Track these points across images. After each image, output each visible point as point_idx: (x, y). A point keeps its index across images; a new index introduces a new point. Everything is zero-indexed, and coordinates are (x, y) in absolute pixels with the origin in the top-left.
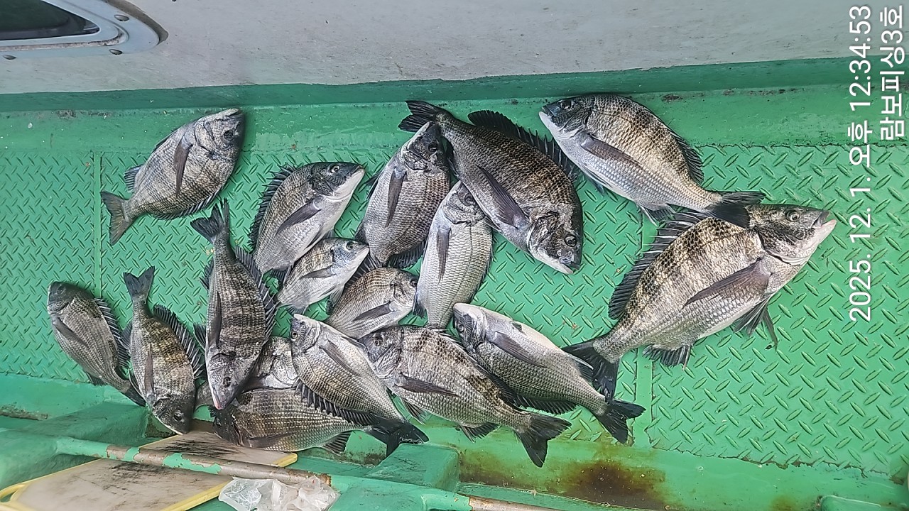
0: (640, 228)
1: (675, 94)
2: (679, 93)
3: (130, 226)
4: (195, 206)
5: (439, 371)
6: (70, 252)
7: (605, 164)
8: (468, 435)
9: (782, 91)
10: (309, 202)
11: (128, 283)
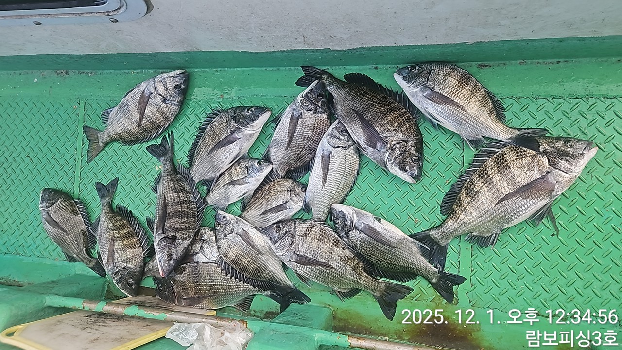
0: (462, 153)
1: (486, 63)
2: (488, 62)
3: (103, 150)
4: (150, 136)
5: (322, 250)
6: (57, 167)
7: (441, 107)
8: (340, 297)
9: (558, 62)
10: (233, 132)
11: (99, 189)
